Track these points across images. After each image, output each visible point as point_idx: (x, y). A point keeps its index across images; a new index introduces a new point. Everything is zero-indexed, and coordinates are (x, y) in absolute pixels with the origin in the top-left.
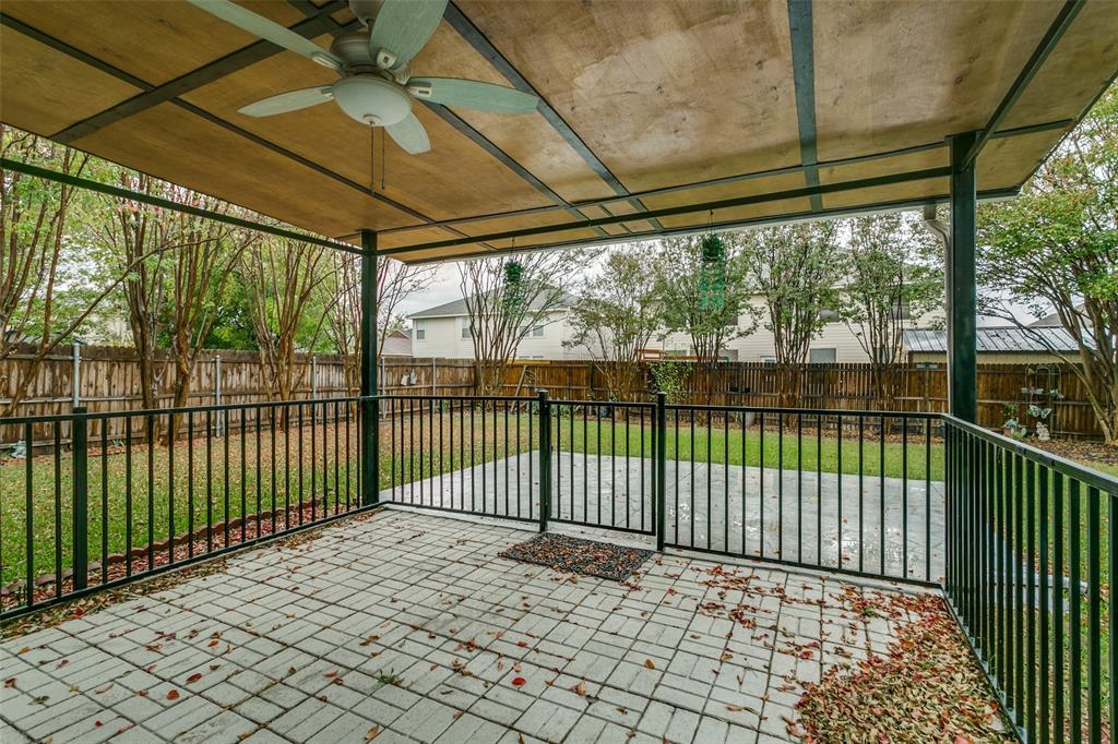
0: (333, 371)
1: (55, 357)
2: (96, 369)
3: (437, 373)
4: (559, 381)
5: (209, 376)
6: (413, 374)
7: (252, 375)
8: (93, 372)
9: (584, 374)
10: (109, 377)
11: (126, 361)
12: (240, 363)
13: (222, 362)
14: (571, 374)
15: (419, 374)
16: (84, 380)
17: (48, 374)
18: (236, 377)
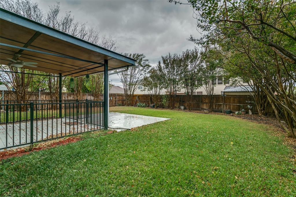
0: (92, 97)
1: (36, 94)
2: (43, 96)
3: (117, 97)
4: (145, 99)
5: (64, 97)
6: (111, 97)
7: (73, 97)
8: (43, 97)
9: (149, 98)
10: (45, 97)
11: (49, 95)
12: (71, 95)
13: (67, 95)
14: (147, 98)
15: (113, 98)
16: (41, 98)
17: (35, 97)
18: (70, 98)
